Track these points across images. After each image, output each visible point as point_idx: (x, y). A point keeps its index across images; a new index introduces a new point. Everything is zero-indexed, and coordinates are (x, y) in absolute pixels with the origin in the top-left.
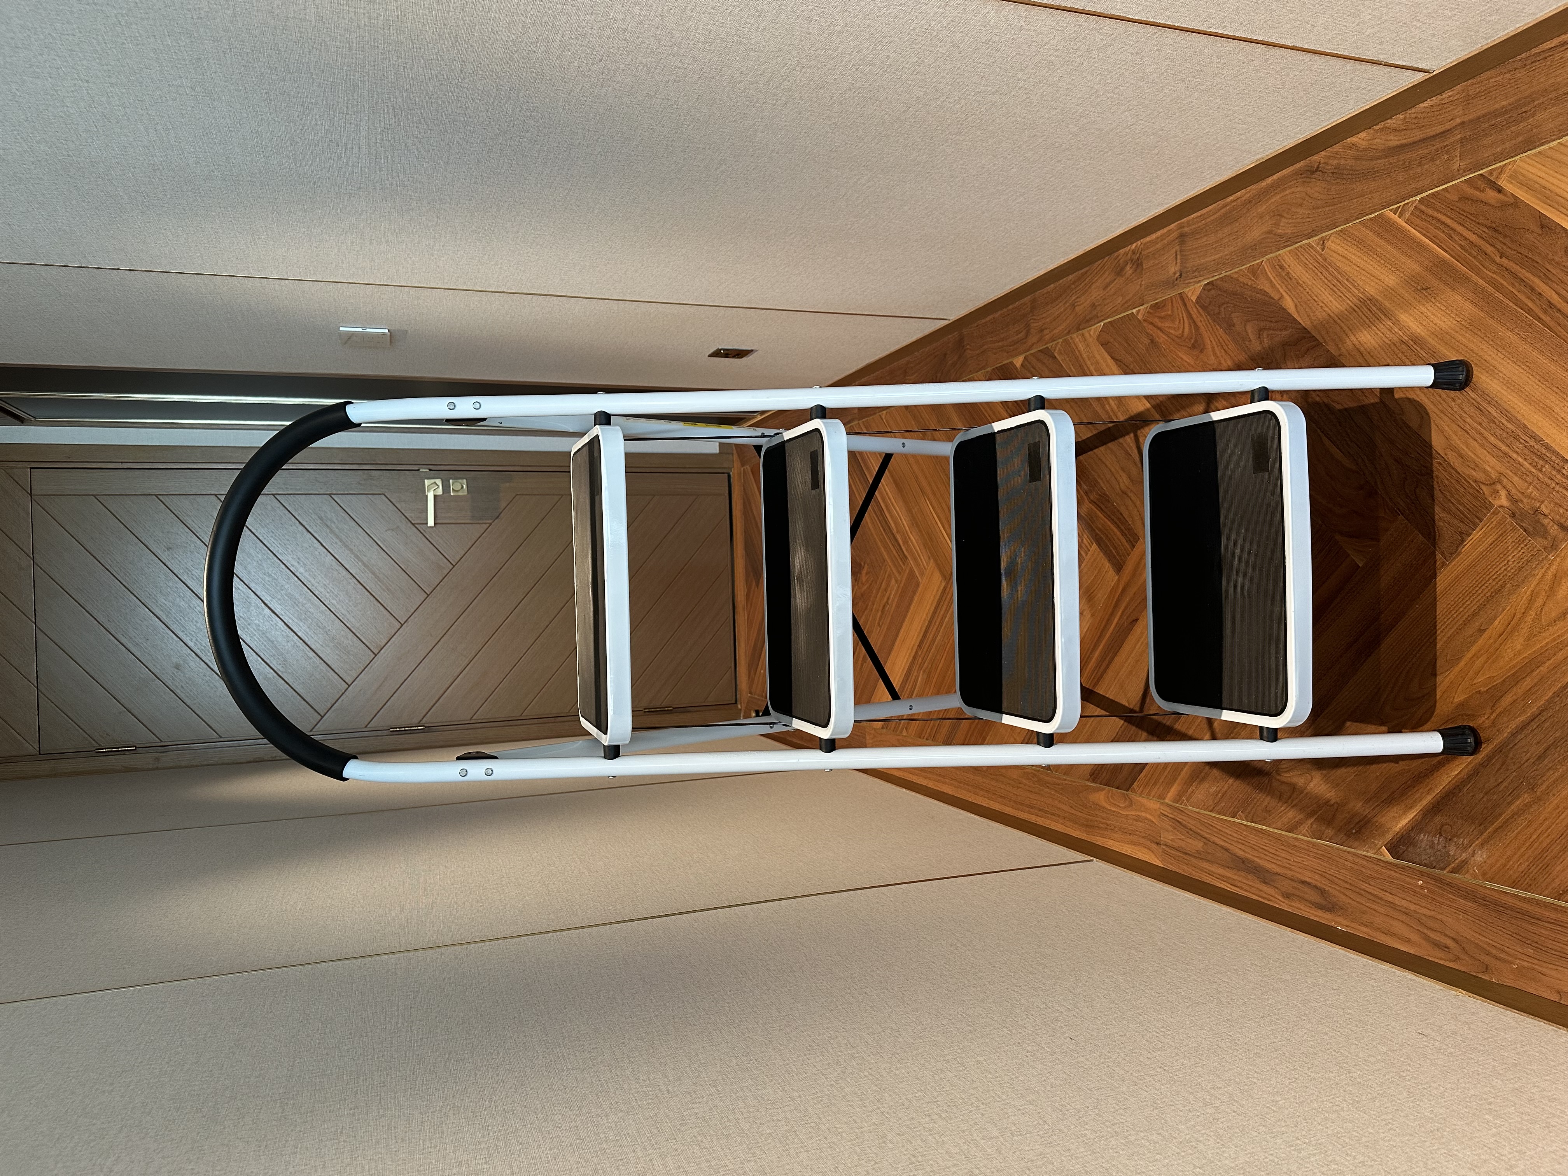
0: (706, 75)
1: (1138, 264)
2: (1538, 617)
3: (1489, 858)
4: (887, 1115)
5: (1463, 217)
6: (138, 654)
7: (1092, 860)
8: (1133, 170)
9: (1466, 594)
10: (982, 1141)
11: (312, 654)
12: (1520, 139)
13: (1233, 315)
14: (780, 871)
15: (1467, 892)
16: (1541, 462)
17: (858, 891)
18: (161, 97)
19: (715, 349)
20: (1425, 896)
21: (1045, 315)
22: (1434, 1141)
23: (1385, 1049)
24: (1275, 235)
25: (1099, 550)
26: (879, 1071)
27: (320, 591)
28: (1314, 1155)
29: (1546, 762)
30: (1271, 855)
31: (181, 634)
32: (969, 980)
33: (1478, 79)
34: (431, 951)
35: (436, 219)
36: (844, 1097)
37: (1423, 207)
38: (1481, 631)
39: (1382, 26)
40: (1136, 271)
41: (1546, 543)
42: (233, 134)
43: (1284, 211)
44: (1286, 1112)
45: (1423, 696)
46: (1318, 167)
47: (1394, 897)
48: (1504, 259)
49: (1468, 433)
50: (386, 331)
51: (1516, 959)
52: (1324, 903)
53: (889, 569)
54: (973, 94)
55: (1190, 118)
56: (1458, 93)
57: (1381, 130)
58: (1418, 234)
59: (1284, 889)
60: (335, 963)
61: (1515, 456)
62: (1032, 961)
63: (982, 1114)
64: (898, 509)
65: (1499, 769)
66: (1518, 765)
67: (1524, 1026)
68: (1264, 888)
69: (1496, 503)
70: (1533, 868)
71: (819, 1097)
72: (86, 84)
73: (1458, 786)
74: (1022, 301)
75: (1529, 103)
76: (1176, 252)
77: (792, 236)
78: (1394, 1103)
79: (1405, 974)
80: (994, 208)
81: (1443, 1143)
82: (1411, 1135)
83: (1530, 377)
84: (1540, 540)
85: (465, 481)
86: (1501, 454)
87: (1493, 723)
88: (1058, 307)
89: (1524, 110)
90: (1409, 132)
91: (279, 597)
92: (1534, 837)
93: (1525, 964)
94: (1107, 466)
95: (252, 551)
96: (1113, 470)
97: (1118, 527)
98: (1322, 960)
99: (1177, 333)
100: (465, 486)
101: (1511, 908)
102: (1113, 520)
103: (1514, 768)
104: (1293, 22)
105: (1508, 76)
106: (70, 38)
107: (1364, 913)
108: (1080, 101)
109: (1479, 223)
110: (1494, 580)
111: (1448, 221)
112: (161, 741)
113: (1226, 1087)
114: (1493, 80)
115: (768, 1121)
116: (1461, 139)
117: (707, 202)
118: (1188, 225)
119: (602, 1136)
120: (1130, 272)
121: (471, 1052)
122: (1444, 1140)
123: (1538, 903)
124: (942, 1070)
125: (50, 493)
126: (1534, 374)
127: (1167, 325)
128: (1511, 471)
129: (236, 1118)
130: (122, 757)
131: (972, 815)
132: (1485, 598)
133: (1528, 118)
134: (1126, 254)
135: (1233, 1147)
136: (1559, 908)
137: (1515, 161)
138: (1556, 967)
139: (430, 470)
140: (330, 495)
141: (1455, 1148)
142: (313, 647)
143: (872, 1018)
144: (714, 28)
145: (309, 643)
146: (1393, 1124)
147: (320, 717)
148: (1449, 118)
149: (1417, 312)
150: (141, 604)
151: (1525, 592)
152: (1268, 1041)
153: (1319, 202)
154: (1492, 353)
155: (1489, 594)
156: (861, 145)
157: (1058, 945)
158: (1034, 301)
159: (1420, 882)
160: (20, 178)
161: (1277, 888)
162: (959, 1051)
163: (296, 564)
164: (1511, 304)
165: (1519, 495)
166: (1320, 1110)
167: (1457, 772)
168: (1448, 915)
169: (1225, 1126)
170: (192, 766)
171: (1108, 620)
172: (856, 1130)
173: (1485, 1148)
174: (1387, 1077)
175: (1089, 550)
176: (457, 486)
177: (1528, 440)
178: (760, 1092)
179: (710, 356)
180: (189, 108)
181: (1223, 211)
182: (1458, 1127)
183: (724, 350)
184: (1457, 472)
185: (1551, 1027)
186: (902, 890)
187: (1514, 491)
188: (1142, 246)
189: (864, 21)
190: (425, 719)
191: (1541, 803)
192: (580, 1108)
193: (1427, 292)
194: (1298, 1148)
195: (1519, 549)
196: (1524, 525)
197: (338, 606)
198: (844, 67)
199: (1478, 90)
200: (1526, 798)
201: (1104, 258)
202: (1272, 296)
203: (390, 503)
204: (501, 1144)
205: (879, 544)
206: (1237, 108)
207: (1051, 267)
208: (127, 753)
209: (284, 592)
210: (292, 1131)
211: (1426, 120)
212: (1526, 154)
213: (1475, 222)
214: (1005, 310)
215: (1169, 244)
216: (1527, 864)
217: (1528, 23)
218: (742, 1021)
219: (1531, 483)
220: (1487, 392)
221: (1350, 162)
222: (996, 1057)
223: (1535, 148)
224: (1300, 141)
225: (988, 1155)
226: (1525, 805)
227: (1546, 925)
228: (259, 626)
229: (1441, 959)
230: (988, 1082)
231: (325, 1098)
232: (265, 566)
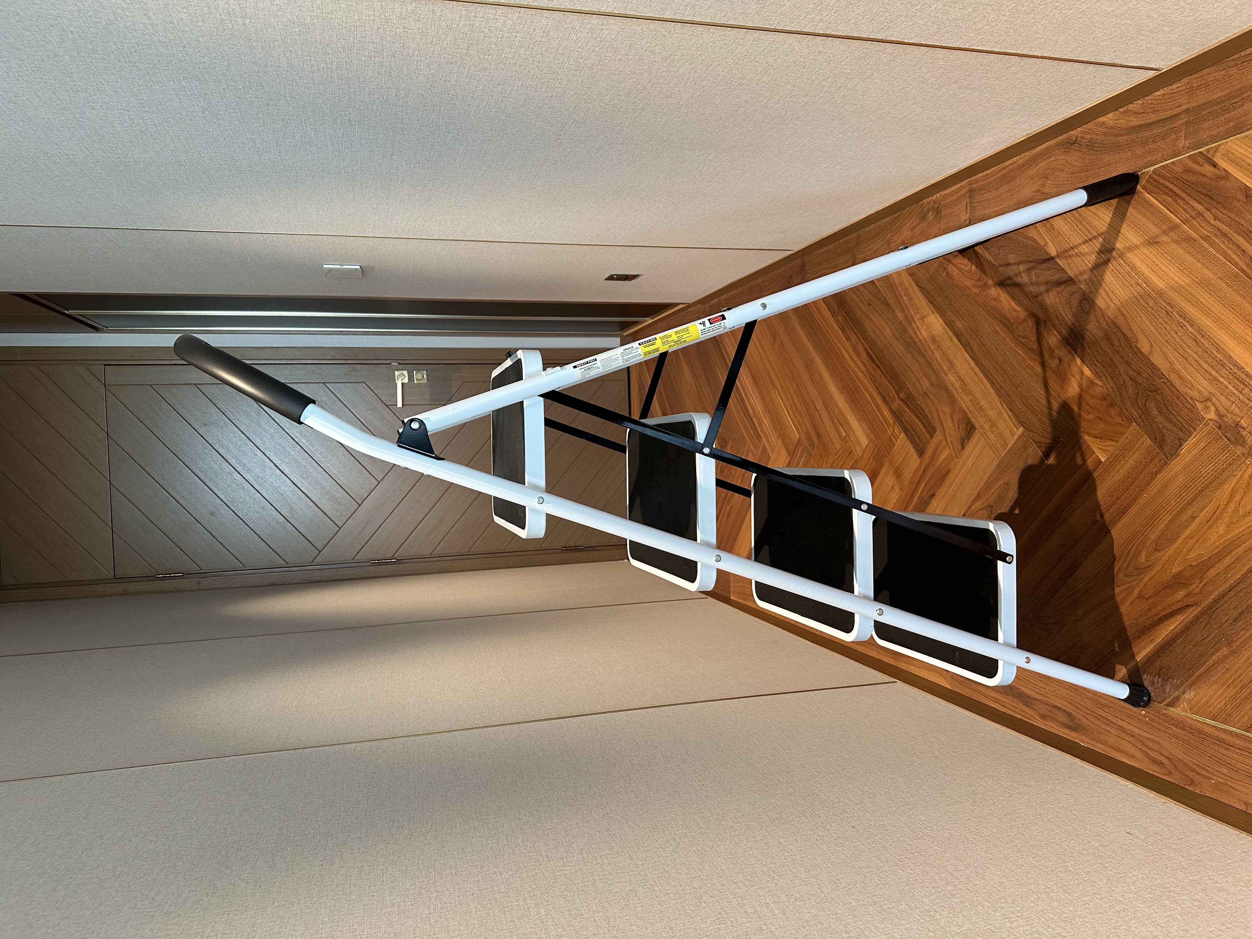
0: (580, 91)
1: (937, 212)
2: (1237, 508)
3: (1195, 696)
4: (705, 882)
5: (1186, 186)
6: (184, 504)
7: (896, 682)
8: (926, 144)
9: (1183, 488)
10: (772, 905)
11: (312, 504)
12: (1231, 124)
13: (1010, 256)
14: (652, 684)
15: (1178, 722)
16: (1242, 386)
17: (709, 703)
18: (181, 119)
19: (609, 275)
20: (1146, 722)
21: (867, 249)
22: (1119, 919)
23: (1097, 845)
24: (1042, 193)
25: (906, 438)
26: (704, 847)
27: (318, 456)
28: (1023, 926)
29: (1240, 623)
30: (1032, 685)
31: (215, 489)
32: (783, 778)
33: (1199, 74)
34: (387, 741)
35: (387, 192)
36: (675, 866)
37: (1155, 177)
38: (1194, 518)
39: (1113, 40)
40: (936, 217)
41: (1244, 450)
42: (234, 141)
43: (1049, 174)
44: (1008, 891)
45: (1149, 567)
46: (1076, 140)
47: (1124, 722)
48: (1217, 222)
49: (1186, 360)
50: (358, 267)
51: (1215, 776)
52: (1071, 724)
53: (747, 445)
54: (789, 96)
55: (966, 107)
56: (1184, 85)
57: (1125, 112)
58: (1151, 198)
59: (1041, 712)
60: (317, 749)
61: (1222, 380)
62: (835, 764)
63: (776, 884)
64: (754, 398)
65: (1205, 627)
66: (1219, 624)
67: (1213, 830)
68: (1026, 709)
69: (1207, 417)
70: (1229, 706)
71: (656, 865)
72: (128, 112)
73: (1173, 638)
74: (850, 237)
75: (1239, 96)
76: (967, 204)
77: (660, 197)
78: (1094, 888)
79: (1128, 783)
80: (817, 173)
81: (1126, 921)
82: (1102, 914)
83: (1235, 317)
84: (1240, 448)
85: (425, 372)
86: (1212, 378)
87: (1201, 590)
88: (876, 243)
89: (1235, 101)
90: (1146, 115)
91: (287, 461)
92: (1230, 682)
93: (1221, 780)
94: (912, 372)
95: (267, 427)
96: (918, 376)
97: (921, 421)
98: (1063, 770)
99: (967, 269)
100: (425, 376)
101: (1211, 736)
102: (917, 415)
103: (1216, 626)
104: (1039, 40)
105: (1223, 72)
106: (115, 84)
107: (1101, 733)
108: (875, 99)
109: (1198, 192)
110: (1204, 477)
111: (1175, 189)
112: (202, 569)
113: (965, 870)
114: (1212, 75)
115: (617, 882)
116: (1186, 122)
117: (591, 175)
118: (977, 182)
119: (496, 888)
120: (932, 218)
121: (409, 822)
122: (1126, 919)
123: (1231, 733)
124: (751, 848)
125: (119, 384)
126: (1238, 315)
127: (959, 261)
128: (1219, 391)
129: (240, 864)
130: (173, 581)
131: (808, 642)
132: (1197, 491)
133: (1238, 108)
134: (929, 203)
135: (962, 917)
136: (1248, 738)
137: (1227, 143)
138: (1244, 784)
139: (399, 364)
140: (324, 383)
141: (1135, 925)
142: (313, 499)
143: (705, 805)
144: (581, 61)
145: (310, 496)
146: (1089, 905)
147: (318, 552)
148: (1177, 105)
149: (1150, 261)
150: (185, 467)
151: (1227, 488)
152: (1005, 835)
153: (1076, 168)
154: (1206, 297)
155: (1200, 488)
156: (705, 133)
157: (856, 751)
158: (859, 237)
159: (1143, 712)
160: (85, 173)
161: (1036, 710)
162: (766, 834)
163: (299, 436)
164: (1221, 258)
165: (1224, 411)
166: (1035, 891)
167: (1172, 628)
168: (1163, 738)
169: (958, 901)
170: (224, 588)
171: (912, 494)
172: (681, 892)
173: (1158, 927)
174: (1094, 867)
175: (898, 438)
176: (419, 376)
177: (1232, 367)
178: (614, 860)
179: (606, 279)
180: (202, 125)
181: (1002, 172)
182: (1140, 909)
183: (616, 275)
184: (1177, 390)
185: (1235, 832)
186: (742, 703)
187: (1221, 408)
188: (941, 197)
189: (696, 52)
190: (397, 553)
191: (1236, 656)
192: (482, 867)
193: (1158, 245)
194: (1011, 920)
195: (1224, 454)
196: (1227, 435)
197: (331, 468)
198: (685, 82)
199: (1200, 83)
200: (1225, 651)
201: (912, 205)
202: (1039, 242)
203: (369, 389)
204: (423, 892)
205: (740, 425)
206: (1003, 100)
207: (870, 212)
208: (177, 578)
209: (290, 457)
210: (278, 875)
211: (1159, 106)
212: (1235, 137)
213: (1195, 190)
214: (837, 243)
215: (962, 196)
216: (1224, 702)
217: (1236, 34)
218: (608, 804)
219: (1233, 402)
220: (1202, 327)
221: (1101, 137)
222: (794, 840)
223: (1243, 132)
224: (1060, 121)
225: (775, 915)
226: (1224, 656)
227: (1237, 750)
228: (272, 483)
229: (1157, 772)
230: (785, 859)
231: (303, 852)
232: (276, 437)
